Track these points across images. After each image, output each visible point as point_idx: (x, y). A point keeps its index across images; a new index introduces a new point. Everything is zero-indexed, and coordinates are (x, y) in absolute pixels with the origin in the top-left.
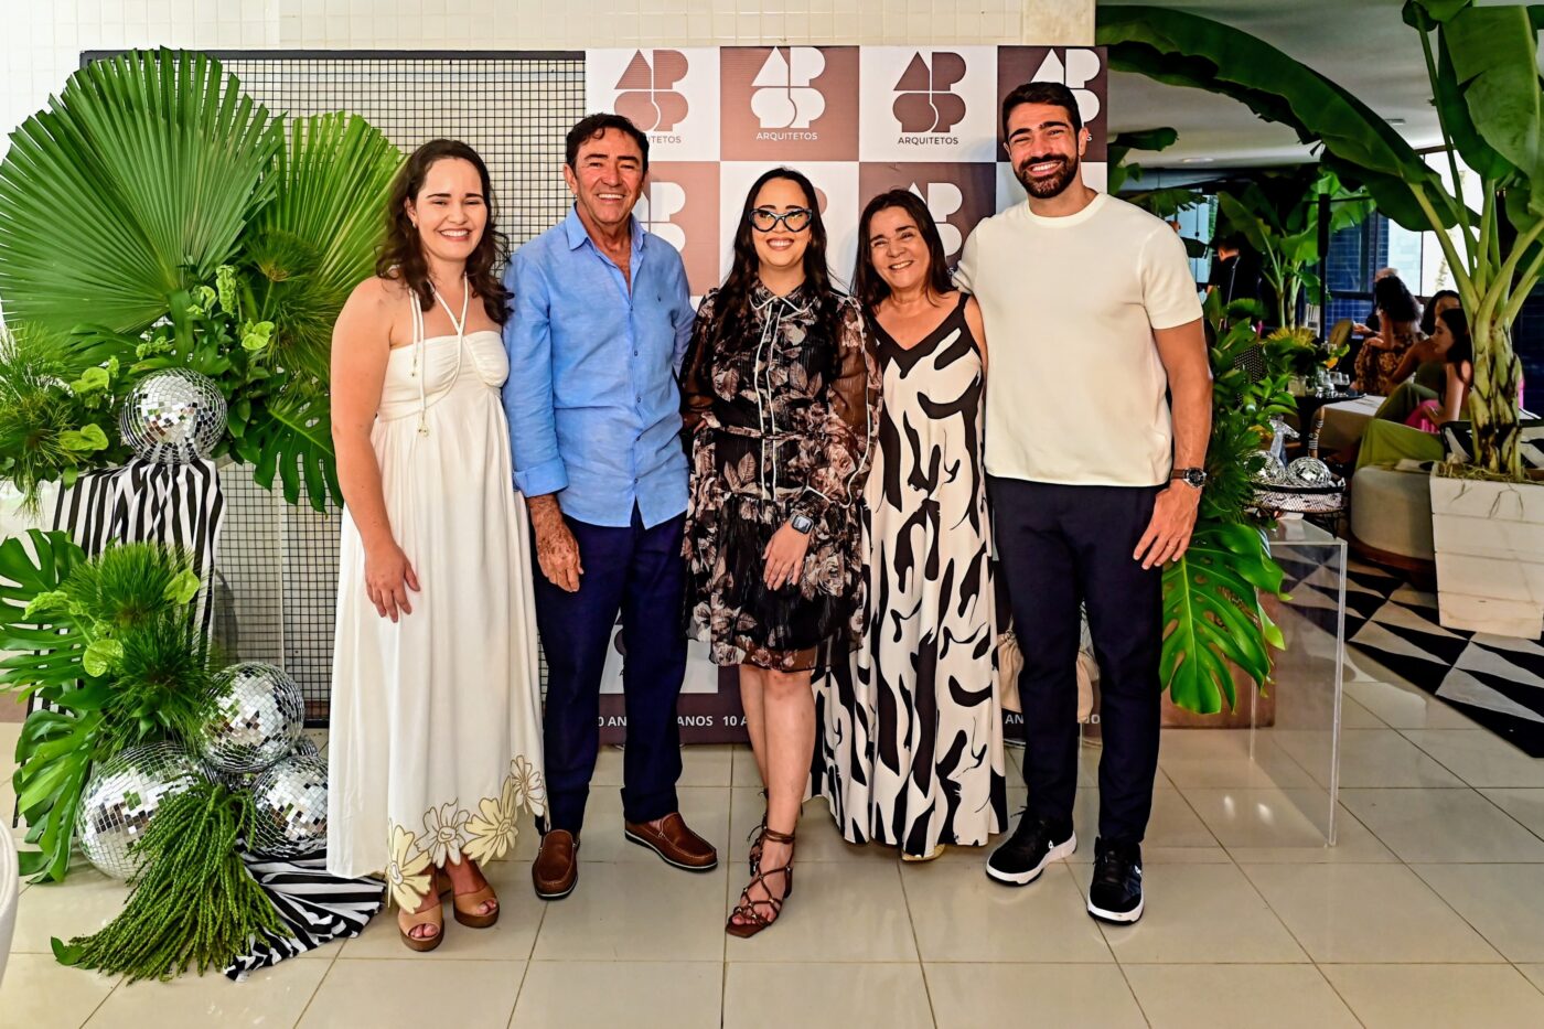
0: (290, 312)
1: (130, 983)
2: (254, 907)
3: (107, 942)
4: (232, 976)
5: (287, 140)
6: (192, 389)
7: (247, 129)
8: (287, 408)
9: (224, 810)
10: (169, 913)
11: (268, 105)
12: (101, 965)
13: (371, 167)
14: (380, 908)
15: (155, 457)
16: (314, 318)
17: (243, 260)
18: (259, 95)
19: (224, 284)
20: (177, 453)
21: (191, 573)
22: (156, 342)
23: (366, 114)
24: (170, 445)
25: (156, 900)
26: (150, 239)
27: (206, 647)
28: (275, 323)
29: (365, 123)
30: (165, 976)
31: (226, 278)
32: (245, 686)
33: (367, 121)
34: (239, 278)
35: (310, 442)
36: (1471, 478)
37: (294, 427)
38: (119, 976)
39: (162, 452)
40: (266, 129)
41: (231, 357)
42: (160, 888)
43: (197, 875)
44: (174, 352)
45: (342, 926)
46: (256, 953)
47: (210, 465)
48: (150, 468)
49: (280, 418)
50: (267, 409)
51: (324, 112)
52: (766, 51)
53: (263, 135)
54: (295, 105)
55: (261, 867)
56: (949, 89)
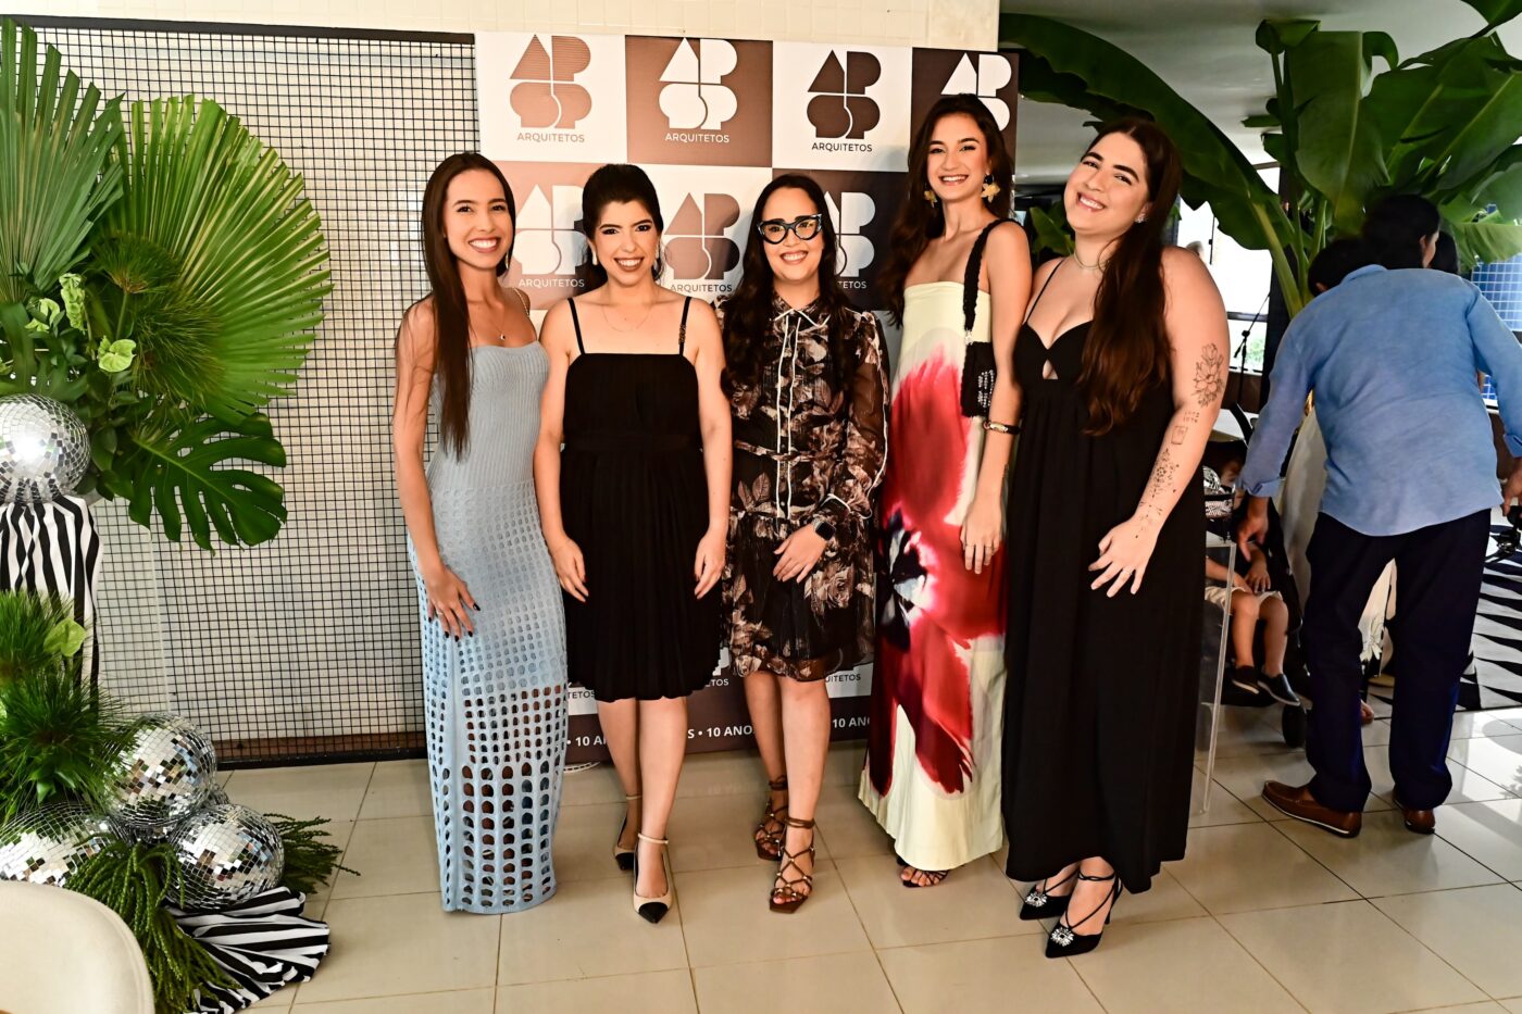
0: (155, 328)
5: (126, 130)
6: (49, 417)
7: (75, 113)
8: (156, 437)
11: (99, 84)
13: (229, 161)
14: (328, 951)
15: (13, 494)
16: (183, 335)
17: (91, 267)
18: (87, 73)
19: (71, 296)
20: (38, 490)
21: (74, 623)
23: (219, 99)
24: (27, 482)
28: (137, 342)
29: (220, 110)
31: (72, 288)
32: (150, 739)
33: (223, 107)
34: (88, 289)
35: (185, 473)
37: (165, 457)
39: (18, 490)
40: (98, 114)
41: (88, 381)
44: (14, 376)
45: (293, 973)
47: (79, 502)
48: (8, 507)
49: (148, 447)
50: (130, 438)
51: (169, 95)
52: (674, 42)
53: (96, 121)
54: (133, 85)
55: (190, 921)
56: (863, 93)
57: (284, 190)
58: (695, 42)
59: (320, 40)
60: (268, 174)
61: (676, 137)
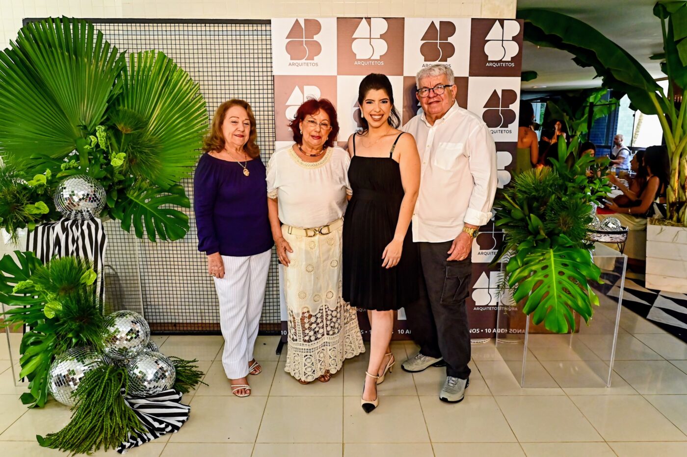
0: (133, 148)
1: (73, 455)
2: (129, 419)
3: (63, 437)
4: (120, 452)
5: (128, 65)
6: (87, 184)
7: (108, 58)
8: (136, 194)
9: (114, 377)
10: (90, 424)
11: (117, 46)
12: (60, 446)
13: (169, 77)
14: (187, 419)
15: (72, 217)
16: (145, 151)
17: (108, 123)
18: (113, 41)
19: (100, 135)
20: (83, 215)
21: (93, 271)
22: (71, 163)
23: (165, 51)
24: (79, 211)
25: (84, 418)
26: (66, 114)
27: (102, 304)
28: (126, 154)
29: (165, 56)
30: (90, 452)
31: (101, 132)
32: (121, 322)
33: (166, 55)
34: (108, 132)
35: (147, 209)
36: (666, 225)
37: (139, 203)
38: (68, 452)
39: (75, 214)
40: (117, 59)
41: (106, 170)
42: (86, 412)
43: (103, 406)
44: (80, 168)
45: (170, 428)
46: (131, 441)
47: (99, 221)
48: (70, 222)
49: (133, 198)
50: (125, 194)
51: (145, 50)
52: (360, 20)
53: (115, 62)
54: (130, 46)
55: (133, 401)
56: (447, 40)
57: (191, 90)
58: (368, 19)
59: (206, 25)
60: (184, 83)
61: (359, 63)
